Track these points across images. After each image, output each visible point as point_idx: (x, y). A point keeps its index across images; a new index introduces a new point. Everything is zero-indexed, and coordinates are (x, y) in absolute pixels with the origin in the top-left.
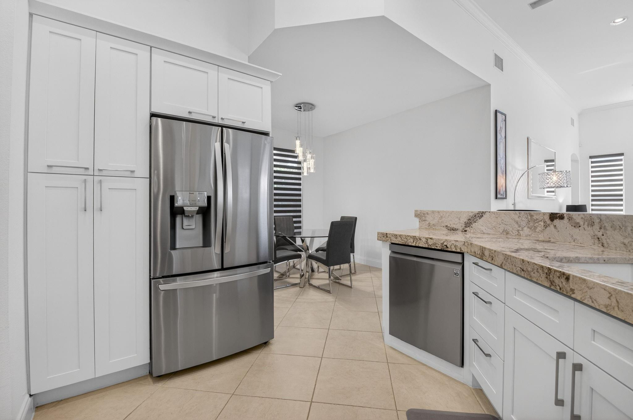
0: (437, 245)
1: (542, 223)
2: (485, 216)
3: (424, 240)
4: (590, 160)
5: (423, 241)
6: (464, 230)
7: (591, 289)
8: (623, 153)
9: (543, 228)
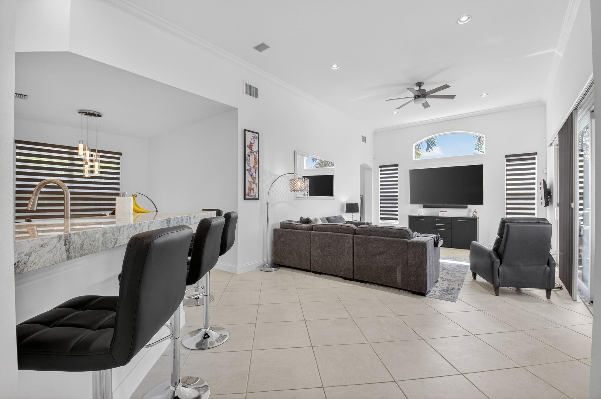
4: (380, 169)
8: (398, 165)
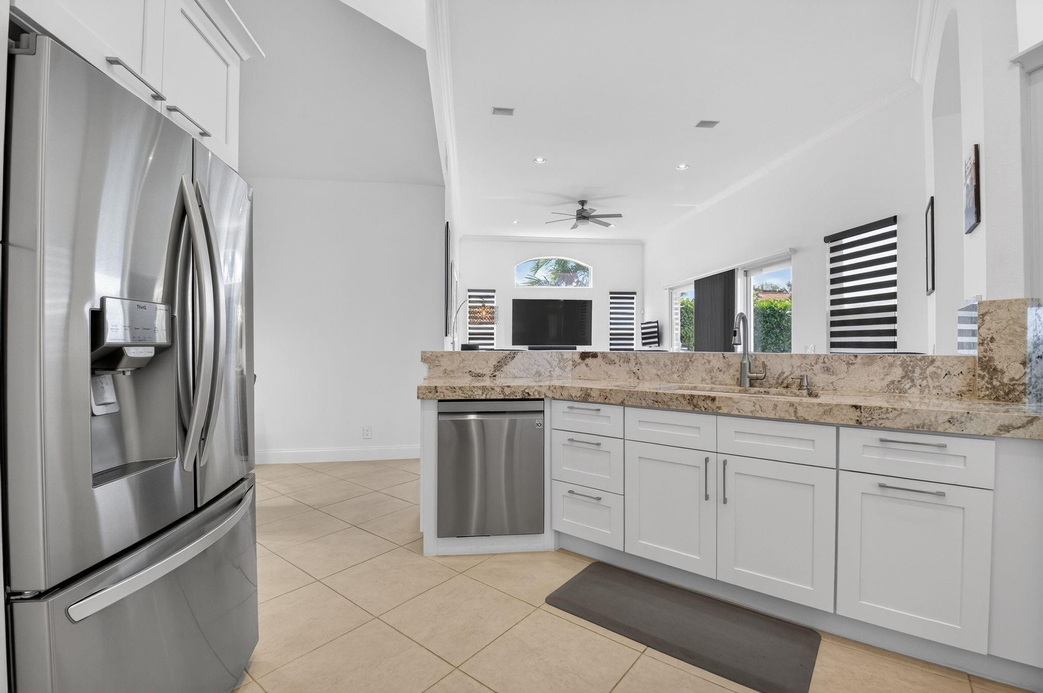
0: (517, 394)
1: (571, 362)
2: (517, 357)
3: (498, 390)
5: (496, 391)
6: (492, 376)
7: (738, 403)
8: (495, 290)
9: (571, 367)
